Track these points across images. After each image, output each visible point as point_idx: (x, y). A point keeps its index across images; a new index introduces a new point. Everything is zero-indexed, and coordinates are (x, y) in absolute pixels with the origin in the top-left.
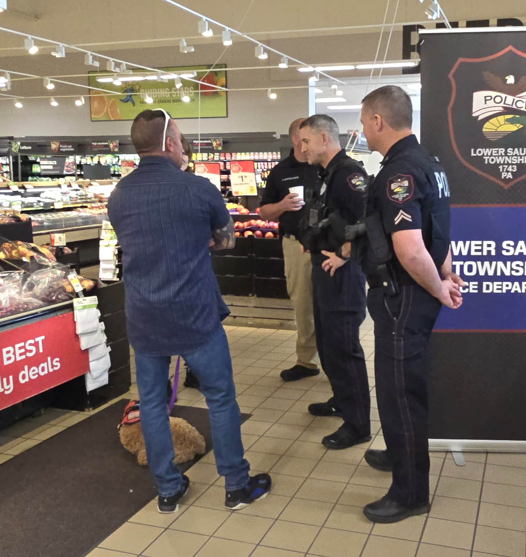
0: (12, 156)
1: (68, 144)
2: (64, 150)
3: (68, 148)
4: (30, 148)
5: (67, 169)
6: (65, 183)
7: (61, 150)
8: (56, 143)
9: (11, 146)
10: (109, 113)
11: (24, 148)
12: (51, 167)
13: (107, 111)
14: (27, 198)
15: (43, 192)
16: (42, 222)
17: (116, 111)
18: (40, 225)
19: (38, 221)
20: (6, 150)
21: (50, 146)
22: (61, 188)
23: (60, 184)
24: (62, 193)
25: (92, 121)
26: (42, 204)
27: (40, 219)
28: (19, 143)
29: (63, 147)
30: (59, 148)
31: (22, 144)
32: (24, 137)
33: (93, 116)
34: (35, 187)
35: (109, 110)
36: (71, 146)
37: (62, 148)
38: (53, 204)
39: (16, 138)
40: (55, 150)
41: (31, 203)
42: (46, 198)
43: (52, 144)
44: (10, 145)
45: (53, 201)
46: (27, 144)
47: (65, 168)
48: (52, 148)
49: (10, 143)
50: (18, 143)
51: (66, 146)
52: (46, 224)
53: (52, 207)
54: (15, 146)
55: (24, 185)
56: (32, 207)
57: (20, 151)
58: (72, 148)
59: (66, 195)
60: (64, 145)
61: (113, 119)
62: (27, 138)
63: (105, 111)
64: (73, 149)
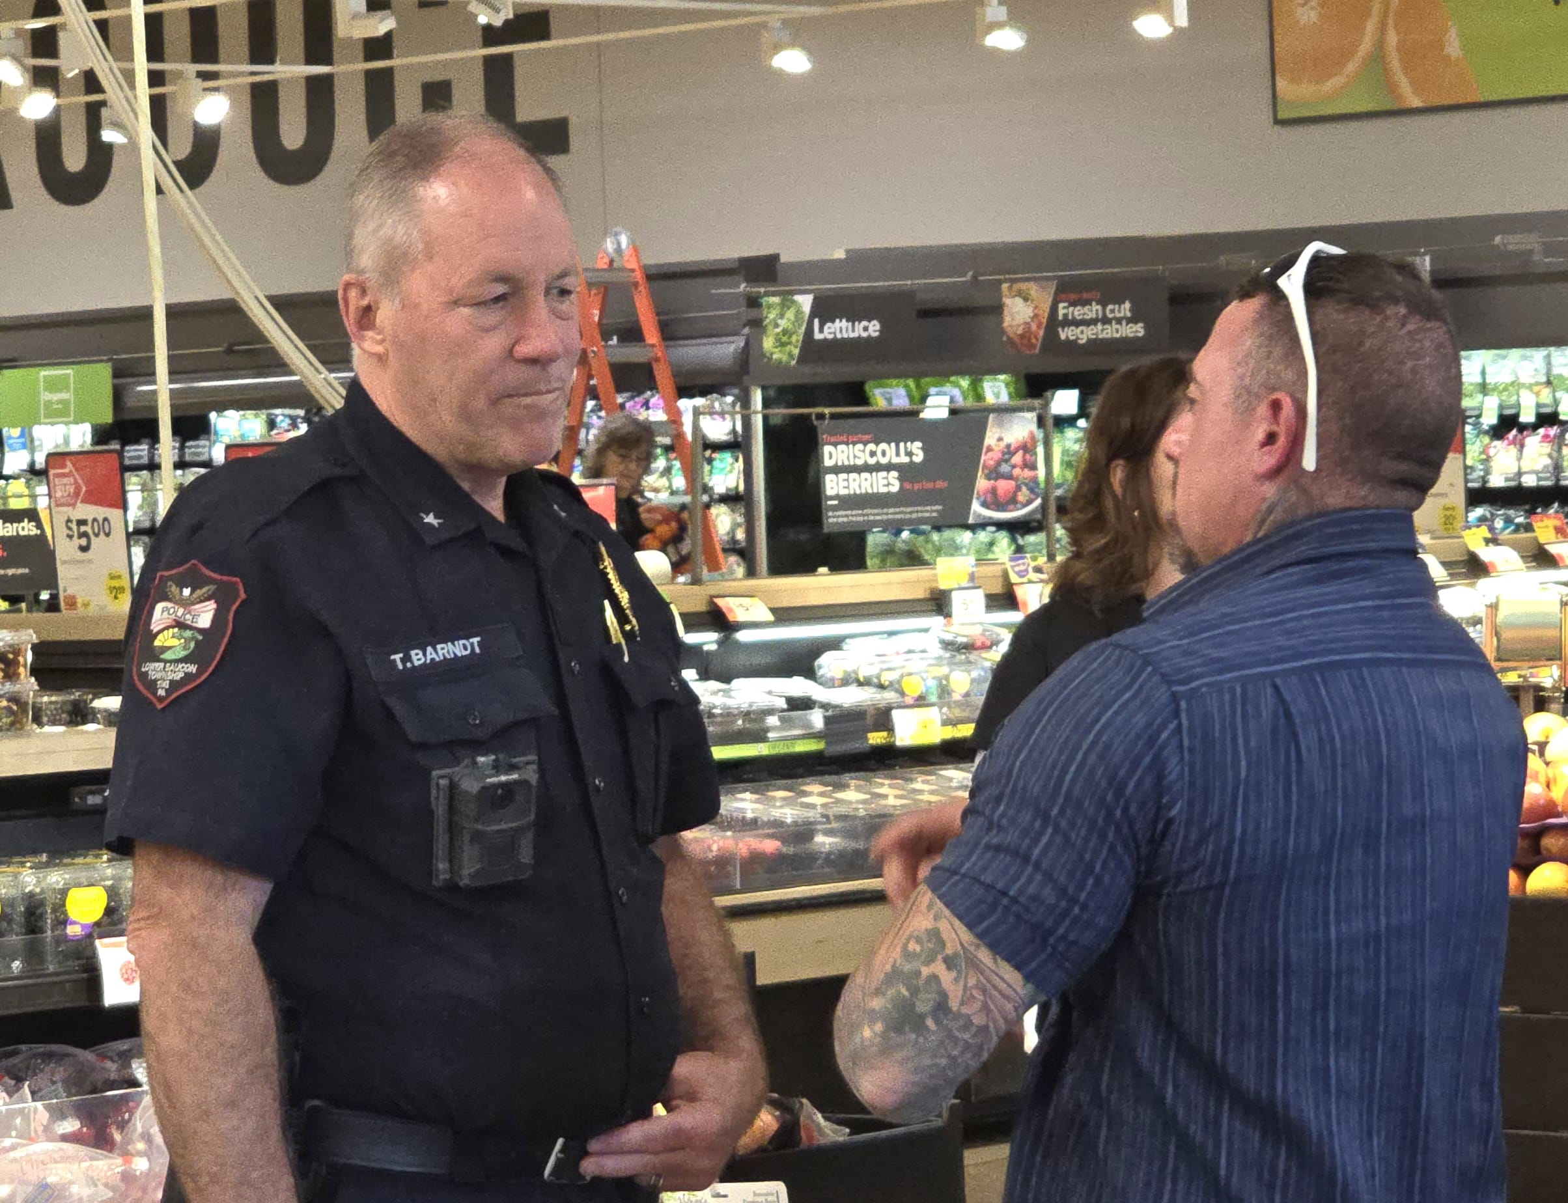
0: (764, 388)
1: (1110, 292)
2: (1083, 335)
3: (1106, 321)
4: (873, 328)
5: (994, 491)
6: (974, 582)
7: (1065, 334)
8: (1033, 289)
9: (757, 324)
10: (1395, 63)
11: (839, 329)
12: (888, 483)
13: (1380, 44)
14: (737, 683)
15: (834, 644)
16: (802, 833)
17: (1439, 45)
18: (789, 850)
19: (777, 824)
20: (725, 350)
21: (997, 309)
22: (948, 615)
23: (943, 586)
24: (947, 645)
25: (1278, 122)
26: (817, 719)
27: (789, 815)
28: (805, 302)
29: (1078, 312)
30: (1054, 323)
31: (825, 310)
32: (840, 254)
33: (1281, 83)
34: (784, 615)
35: (1392, 38)
36: (1126, 308)
37: (1068, 322)
38: (883, 720)
39: (791, 266)
40: (1026, 336)
41: (747, 715)
42: (845, 682)
43: (1007, 301)
44: (753, 313)
45: (890, 696)
46: (853, 308)
47: (982, 483)
48: (1007, 322)
49: (753, 302)
50: (798, 298)
51: (1093, 310)
52: (824, 842)
53: (876, 738)
54: (783, 323)
55: (720, 602)
56: (759, 736)
57: (812, 349)
58: (1130, 321)
59: (973, 656)
60: (1086, 303)
61: (1416, 103)
62: (859, 261)
63: (1366, 46)
64: (1137, 330)
